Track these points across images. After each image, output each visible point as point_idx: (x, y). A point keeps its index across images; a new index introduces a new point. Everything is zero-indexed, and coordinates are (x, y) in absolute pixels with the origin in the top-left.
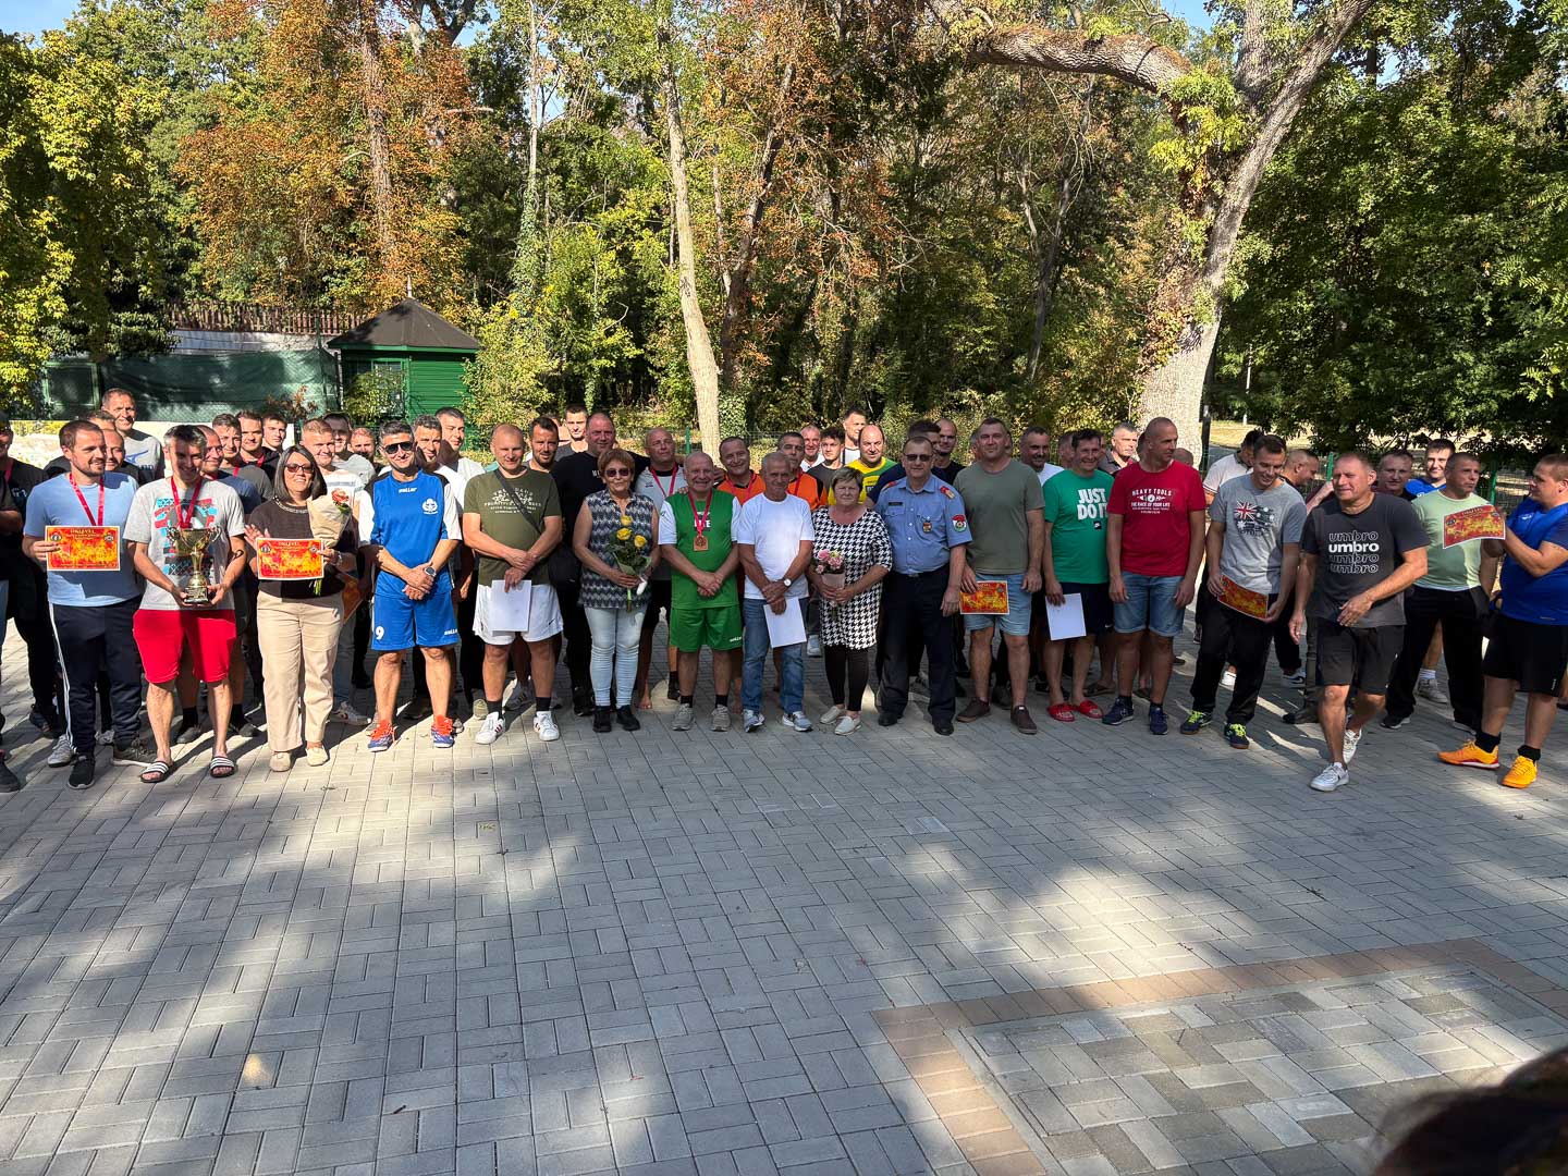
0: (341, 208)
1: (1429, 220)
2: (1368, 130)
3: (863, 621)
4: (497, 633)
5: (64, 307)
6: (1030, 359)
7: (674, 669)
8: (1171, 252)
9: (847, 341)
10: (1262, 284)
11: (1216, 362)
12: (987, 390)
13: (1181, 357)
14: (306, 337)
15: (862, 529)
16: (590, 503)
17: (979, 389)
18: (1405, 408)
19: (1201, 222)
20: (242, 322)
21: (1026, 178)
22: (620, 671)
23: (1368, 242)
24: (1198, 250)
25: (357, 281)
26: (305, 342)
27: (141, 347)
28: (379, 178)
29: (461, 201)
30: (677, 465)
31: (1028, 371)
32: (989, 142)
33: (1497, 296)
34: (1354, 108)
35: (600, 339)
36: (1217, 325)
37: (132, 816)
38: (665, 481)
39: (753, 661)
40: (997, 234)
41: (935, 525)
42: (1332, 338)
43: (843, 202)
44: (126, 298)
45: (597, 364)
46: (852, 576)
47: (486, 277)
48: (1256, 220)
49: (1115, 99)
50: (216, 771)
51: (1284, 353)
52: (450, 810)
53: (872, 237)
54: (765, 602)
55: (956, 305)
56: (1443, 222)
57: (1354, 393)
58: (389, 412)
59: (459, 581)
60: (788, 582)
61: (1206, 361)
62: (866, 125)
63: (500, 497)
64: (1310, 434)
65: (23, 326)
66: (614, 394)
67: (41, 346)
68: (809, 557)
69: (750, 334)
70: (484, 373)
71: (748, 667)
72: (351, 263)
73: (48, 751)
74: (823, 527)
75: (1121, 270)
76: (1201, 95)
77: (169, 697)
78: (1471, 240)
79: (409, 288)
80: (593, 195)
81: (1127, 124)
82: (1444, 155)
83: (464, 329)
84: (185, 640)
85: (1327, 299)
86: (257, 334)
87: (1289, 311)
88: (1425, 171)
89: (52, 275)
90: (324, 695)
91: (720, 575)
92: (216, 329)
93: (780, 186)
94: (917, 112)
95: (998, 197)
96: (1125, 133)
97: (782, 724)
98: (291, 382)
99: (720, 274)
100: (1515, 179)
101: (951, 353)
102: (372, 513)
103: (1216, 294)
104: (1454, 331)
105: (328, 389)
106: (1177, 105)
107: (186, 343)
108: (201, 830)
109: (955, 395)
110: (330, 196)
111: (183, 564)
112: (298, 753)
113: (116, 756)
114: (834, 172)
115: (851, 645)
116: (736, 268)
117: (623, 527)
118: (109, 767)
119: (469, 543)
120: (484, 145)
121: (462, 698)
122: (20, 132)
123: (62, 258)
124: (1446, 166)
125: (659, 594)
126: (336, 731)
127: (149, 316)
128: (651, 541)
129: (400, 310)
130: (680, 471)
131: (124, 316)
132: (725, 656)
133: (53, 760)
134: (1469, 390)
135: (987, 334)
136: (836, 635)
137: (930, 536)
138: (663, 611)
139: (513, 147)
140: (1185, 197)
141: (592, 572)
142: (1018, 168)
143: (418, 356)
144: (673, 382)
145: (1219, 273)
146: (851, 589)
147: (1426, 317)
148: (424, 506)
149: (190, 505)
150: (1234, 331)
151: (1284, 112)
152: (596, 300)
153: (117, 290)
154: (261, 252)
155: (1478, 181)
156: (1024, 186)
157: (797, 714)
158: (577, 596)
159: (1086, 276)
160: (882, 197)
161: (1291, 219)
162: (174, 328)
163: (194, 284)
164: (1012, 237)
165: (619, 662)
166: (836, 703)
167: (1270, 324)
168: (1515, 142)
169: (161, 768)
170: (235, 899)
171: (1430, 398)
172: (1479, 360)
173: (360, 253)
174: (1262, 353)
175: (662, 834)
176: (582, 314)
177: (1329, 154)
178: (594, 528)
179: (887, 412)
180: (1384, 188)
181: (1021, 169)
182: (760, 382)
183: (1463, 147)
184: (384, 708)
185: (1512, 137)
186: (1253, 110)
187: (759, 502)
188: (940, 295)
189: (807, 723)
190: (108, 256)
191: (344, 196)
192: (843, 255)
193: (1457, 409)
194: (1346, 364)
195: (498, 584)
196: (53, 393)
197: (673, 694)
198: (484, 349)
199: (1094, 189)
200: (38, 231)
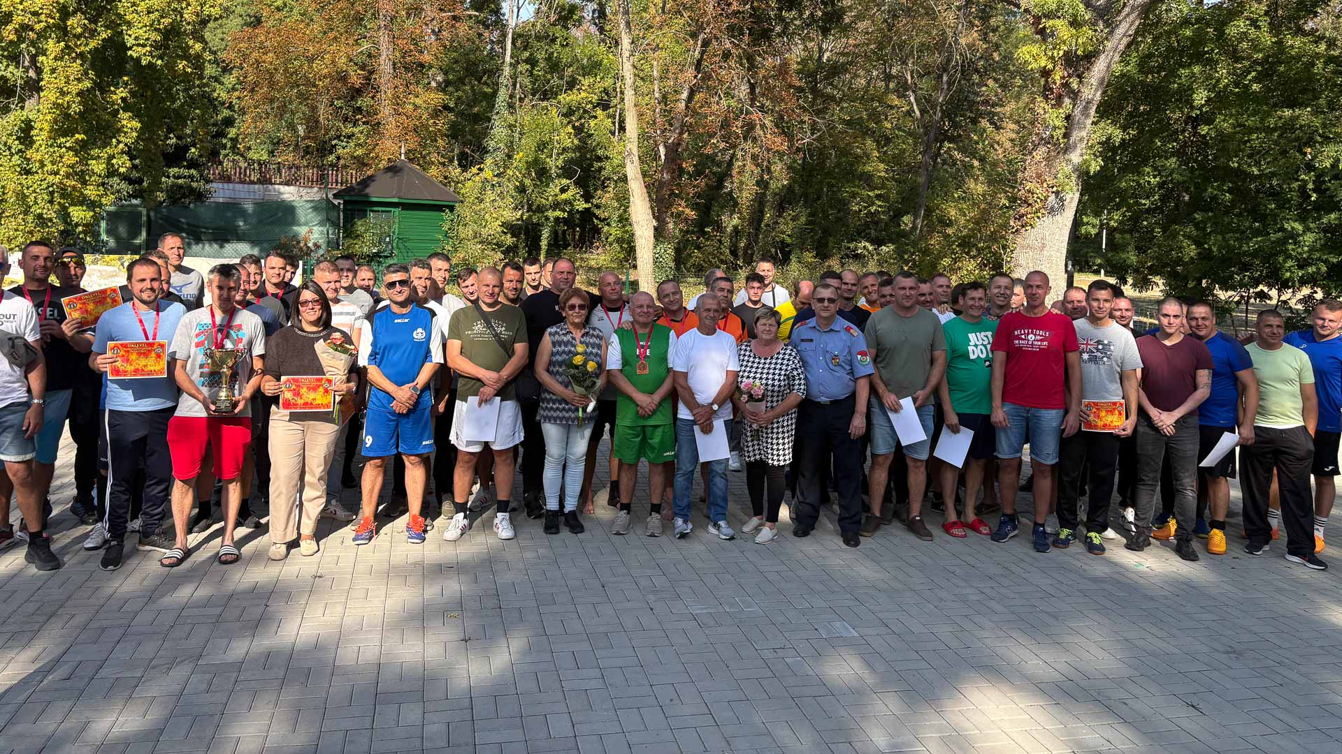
0: (352, 88)
1: (1254, 114)
2: (1198, 40)
3: (781, 441)
4: (469, 443)
5: (128, 164)
6: (915, 219)
7: (614, 478)
8: (1037, 134)
9: (760, 201)
10: (1114, 161)
11: (1077, 224)
12: (878, 242)
13: (1047, 220)
14: (316, 189)
15: (780, 361)
16: (550, 334)
17: (872, 242)
18: (1245, 267)
19: (1061, 111)
20: (265, 176)
21: (912, 72)
22: (568, 479)
23: (1204, 129)
24: (1059, 133)
25: (360, 145)
26: (315, 194)
27: (184, 196)
28: (384, 65)
29: (448, 83)
30: (624, 302)
31: (914, 228)
32: (880, 43)
33: (1318, 177)
34: (1186, 22)
35: (556, 195)
36: (1077, 195)
37: (152, 595)
38: (615, 316)
39: (684, 475)
40: (886, 116)
41: (842, 358)
42: (1177, 206)
43: (757, 91)
44: (176, 157)
45: (552, 214)
46: (772, 402)
47: (464, 144)
48: (1106, 110)
49: (984, 10)
50: (224, 558)
51: (1136, 218)
52: (420, 599)
53: (782, 117)
54: (694, 422)
55: (851, 172)
56: (1269, 115)
57: (1199, 254)
58: (379, 252)
59: (438, 399)
60: (715, 407)
61: (1069, 224)
62: (778, 29)
63: (479, 327)
64: (1162, 287)
65: (93, 178)
66: (564, 239)
67: (106, 194)
68: (734, 385)
69: (681, 193)
70: (461, 221)
71: (679, 480)
72: (356, 130)
73: (86, 536)
74: (746, 358)
75: (992, 146)
76: (1057, 11)
77: (191, 491)
78: (1293, 130)
79: (403, 151)
80: (555, 81)
81: (995, 30)
82: (1266, 59)
83: (445, 185)
84: (209, 443)
85: (1171, 175)
86: (277, 186)
87: (1139, 184)
88: (1249, 73)
89: (122, 139)
90: (319, 494)
91: (657, 397)
92: (242, 182)
93: (707, 77)
94: (821, 18)
95: (887, 86)
96: (994, 38)
97: (708, 533)
98: (299, 225)
99: (657, 146)
100: (1328, 80)
101: (848, 211)
102: (371, 338)
103: (1076, 169)
104: (1283, 204)
105: (330, 232)
106: (1037, 19)
107: (220, 193)
108: (209, 611)
109: (852, 246)
110: (343, 78)
111: (214, 378)
112: (294, 544)
113: (141, 543)
114: (752, 67)
115: (770, 462)
116: (670, 141)
117: (578, 354)
118: (135, 552)
119: (450, 364)
120: (468, 40)
121: (433, 499)
122: (107, 27)
123: (130, 124)
124: (1267, 70)
125: (606, 412)
126: (326, 526)
127: (193, 171)
128: (601, 366)
129: (393, 169)
130: (626, 307)
131: (173, 171)
132: (660, 469)
133: (89, 544)
134: (1300, 254)
135: (878, 197)
136: (757, 452)
137: (837, 368)
138: (607, 426)
139: (492, 42)
140: (1046, 91)
141: (549, 393)
142: (904, 63)
143: (406, 206)
144: (614, 231)
145: (1078, 152)
146: (771, 414)
147: (1258, 191)
148: (415, 333)
149: (225, 329)
150: (1092, 199)
151: (1126, 26)
152: (554, 163)
153: (171, 150)
154: (286, 122)
155: (1297, 81)
156: (909, 78)
157: (722, 523)
158: (536, 412)
159: (963, 150)
160: (790, 86)
161: (1136, 109)
162: (212, 181)
163: (229, 145)
164: (899, 119)
165: (568, 472)
166: (756, 515)
167: (1123, 194)
168: (1326, 50)
169: (178, 554)
170: (235, 675)
171: (1266, 260)
172: (1307, 229)
173: (364, 123)
174: (1116, 217)
175: (602, 629)
176: (542, 174)
177: (1167, 58)
178: (553, 354)
179: (793, 258)
180: (1214, 86)
181: (907, 64)
182: (687, 232)
183: (1282, 54)
184: (368, 507)
185: (1323, 47)
186: (1101, 23)
187: (693, 335)
188: (838, 165)
189: (730, 532)
190: (165, 123)
191: (356, 78)
192: (758, 131)
193: (1290, 269)
194: (1190, 229)
195: (474, 400)
196: (108, 232)
197: (613, 501)
198: (462, 202)
199: (968, 80)
200: (113, 103)
